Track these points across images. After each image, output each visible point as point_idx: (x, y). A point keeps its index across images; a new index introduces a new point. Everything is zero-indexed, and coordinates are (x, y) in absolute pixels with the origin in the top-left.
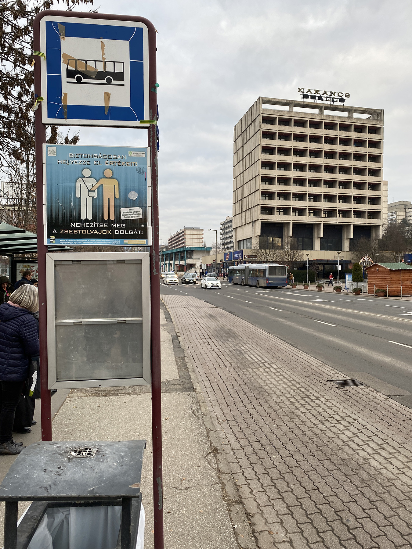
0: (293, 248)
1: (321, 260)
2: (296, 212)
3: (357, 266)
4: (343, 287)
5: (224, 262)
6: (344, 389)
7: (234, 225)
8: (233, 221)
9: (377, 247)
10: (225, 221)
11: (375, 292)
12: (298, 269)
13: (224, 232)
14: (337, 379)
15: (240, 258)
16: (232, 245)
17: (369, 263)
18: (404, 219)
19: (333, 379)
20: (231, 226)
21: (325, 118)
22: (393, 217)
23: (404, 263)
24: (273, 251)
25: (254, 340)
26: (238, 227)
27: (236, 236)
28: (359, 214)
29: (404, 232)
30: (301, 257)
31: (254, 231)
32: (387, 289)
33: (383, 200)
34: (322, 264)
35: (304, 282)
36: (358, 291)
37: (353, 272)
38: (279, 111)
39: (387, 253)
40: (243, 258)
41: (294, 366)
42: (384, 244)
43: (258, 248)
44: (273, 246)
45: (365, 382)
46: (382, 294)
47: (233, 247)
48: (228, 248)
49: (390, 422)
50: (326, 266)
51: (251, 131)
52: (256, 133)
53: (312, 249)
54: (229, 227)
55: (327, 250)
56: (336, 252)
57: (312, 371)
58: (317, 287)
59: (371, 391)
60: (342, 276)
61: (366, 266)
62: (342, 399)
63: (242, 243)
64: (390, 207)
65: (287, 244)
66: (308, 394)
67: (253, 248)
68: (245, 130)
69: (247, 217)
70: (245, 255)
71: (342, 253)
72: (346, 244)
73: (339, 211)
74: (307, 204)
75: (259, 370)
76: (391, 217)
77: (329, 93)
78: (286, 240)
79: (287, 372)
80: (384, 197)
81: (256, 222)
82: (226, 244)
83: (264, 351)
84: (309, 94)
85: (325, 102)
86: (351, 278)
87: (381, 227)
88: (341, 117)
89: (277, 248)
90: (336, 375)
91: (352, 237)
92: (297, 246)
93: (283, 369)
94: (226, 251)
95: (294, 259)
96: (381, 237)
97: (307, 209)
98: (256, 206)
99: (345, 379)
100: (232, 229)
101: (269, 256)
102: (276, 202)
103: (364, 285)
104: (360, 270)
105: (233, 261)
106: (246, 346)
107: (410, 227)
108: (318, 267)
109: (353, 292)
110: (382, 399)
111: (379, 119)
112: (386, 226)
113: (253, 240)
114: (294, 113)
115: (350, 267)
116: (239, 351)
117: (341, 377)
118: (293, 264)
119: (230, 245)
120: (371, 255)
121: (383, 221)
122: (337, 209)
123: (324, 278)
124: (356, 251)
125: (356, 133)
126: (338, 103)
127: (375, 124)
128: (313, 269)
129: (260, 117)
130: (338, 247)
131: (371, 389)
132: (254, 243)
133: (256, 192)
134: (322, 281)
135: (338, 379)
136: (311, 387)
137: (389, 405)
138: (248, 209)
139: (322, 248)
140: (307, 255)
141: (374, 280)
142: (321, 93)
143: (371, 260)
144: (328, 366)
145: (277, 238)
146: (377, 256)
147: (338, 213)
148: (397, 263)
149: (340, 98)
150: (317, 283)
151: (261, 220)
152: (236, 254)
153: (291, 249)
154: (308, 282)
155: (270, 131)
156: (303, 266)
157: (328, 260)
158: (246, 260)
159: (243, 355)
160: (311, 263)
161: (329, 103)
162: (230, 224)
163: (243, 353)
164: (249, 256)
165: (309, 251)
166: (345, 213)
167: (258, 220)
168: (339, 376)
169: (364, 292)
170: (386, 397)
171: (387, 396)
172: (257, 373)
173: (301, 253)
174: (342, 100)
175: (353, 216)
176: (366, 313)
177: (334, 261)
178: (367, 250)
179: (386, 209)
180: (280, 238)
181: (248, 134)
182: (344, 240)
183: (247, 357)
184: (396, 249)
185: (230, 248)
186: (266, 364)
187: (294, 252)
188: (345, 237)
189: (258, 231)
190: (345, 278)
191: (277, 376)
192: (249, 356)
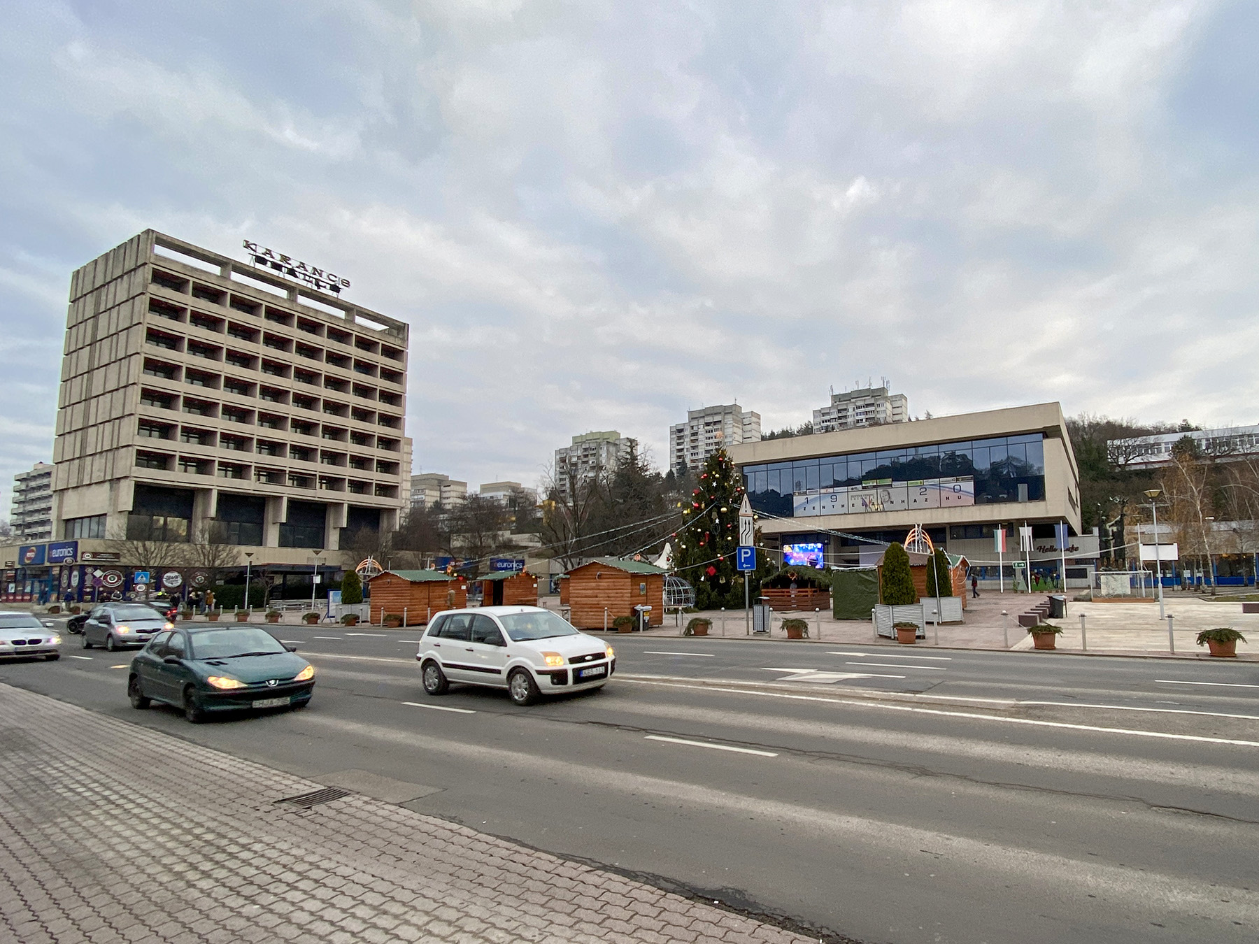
0: (216, 539)
1: (280, 565)
2: (226, 471)
3: (352, 575)
4: (323, 614)
5: (17, 566)
6: (309, 812)
7: (56, 482)
8: (53, 475)
9: (390, 544)
10: (28, 473)
11: (384, 620)
12: (226, 582)
13: (23, 497)
14: (296, 795)
15: (69, 560)
16: (47, 528)
17: (373, 570)
18: (436, 502)
19: (287, 797)
20: (48, 486)
21: (299, 310)
22: (420, 497)
23: (436, 570)
24: (166, 544)
25: (86, 746)
26: (67, 489)
27: (60, 507)
28: (359, 487)
29: (437, 522)
30: (235, 558)
31: (114, 501)
32: (405, 613)
33: (403, 467)
34: (281, 573)
35: (239, 608)
36: (351, 620)
37: (342, 587)
38: (196, 270)
39: (408, 555)
40: (79, 559)
41: (194, 788)
42: (401, 541)
43: (124, 538)
44: (166, 536)
45: (355, 787)
46: (396, 623)
47: (49, 533)
48: (34, 536)
49: (399, 853)
50: (289, 577)
51: (121, 291)
52: (133, 298)
53: (260, 543)
54: (39, 488)
55: (294, 546)
56: (311, 550)
57: (239, 790)
58: (266, 616)
59: (366, 802)
60: (323, 592)
61: (369, 576)
62: (303, 833)
63: (78, 526)
64: (416, 481)
65: (203, 532)
66: (224, 842)
67: (108, 536)
68: (103, 286)
69: (97, 469)
70: (83, 553)
71: (323, 554)
72: (333, 538)
73: (322, 478)
74: (252, 457)
75: (92, 817)
76: (416, 497)
77: (310, 269)
78: (199, 525)
79: (172, 805)
80: (405, 464)
81: (122, 481)
82: (29, 525)
83: (114, 768)
84: (267, 257)
85: (300, 281)
86: (339, 598)
87: (398, 512)
88: (331, 316)
89: (177, 538)
90: (295, 786)
91: (345, 525)
92: (225, 535)
93: (163, 800)
94: (28, 542)
95: (217, 563)
96: (398, 527)
97: (253, 468)
98: (123, 447)
99: (314, 790)
100: (49, 492)
101: (154, 555)
102: (177, 446)
103: (363, 610)
104: (357, 581)
105: (47, 564)
106: (59, 765)
107: (446, 516)
108: (272, 578)
109: (342, 623)
110: (385, 813)
111: (401, 336)
112: (407, 511)
113: (109, 519)
114: (230, 282)
115: (338, 578)
116: (36, 779)
117: (304, 787)
118: (214, 571)
119: (41, 529)
120: (379, 558)
121: (403, 502)
122: (318, 474)
123: (283, 598)
124: (351, 549)
125: (360, 350)
126: (327, 291)
127: (393, 342)
128: (261, 582)
129: (146, 270)
130: (317, 542)
131: (366, 799)
132: (112, 527)
133: (126, 419)
134: (279, 604)
135: (299, 794)
136: (232, 827)
137: (398, 823)
138: (101, 452)
139: (283, 543)
140: (249, 555)
141: (383, 599)
142: (294, 264)
143: (377, 565)
144: (277, 772)
145: (177, 519)
146: (390, 559)
147: (318, 481)
148: (423, 571)
149: (333, 283)
150: (267, 609)
151: (135, 479)
152: (56, 549)
153: (211, 542)
154: (248, 608)
155: (170, 302)
156: (237, 577)
157: (293, 566)
158: (86, 563)
159: (48, 787)
160: (257, 571)
161: (309, 285)
162: (45, 481)
163: (48, 783)
164: (95, 554)
165: (255, 547)
166: (333, 483)
167: (126, 477)
168: (300, 787)
169: (363, 622)
170: (392, 808)
171: (396, 805)
172: (84, 824)
173: (235, 551)
174: (335, 288)
175: (347, 489)
176: (364, 658)
177: (307, 566)
178: (371, 548)
179: (409, 484)
180: (184, 518)
181: (111, 296)
182: (329, 532)
183: (58, 791)
184: (422, 547)
185: (42, 535)
186: (113, 797)
187: (217, 548)
188: (332, 525)
189: (126, 499)
190: (326, 597)
191: (145, 821)
192: (66, 786)
